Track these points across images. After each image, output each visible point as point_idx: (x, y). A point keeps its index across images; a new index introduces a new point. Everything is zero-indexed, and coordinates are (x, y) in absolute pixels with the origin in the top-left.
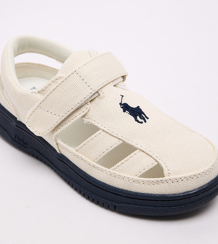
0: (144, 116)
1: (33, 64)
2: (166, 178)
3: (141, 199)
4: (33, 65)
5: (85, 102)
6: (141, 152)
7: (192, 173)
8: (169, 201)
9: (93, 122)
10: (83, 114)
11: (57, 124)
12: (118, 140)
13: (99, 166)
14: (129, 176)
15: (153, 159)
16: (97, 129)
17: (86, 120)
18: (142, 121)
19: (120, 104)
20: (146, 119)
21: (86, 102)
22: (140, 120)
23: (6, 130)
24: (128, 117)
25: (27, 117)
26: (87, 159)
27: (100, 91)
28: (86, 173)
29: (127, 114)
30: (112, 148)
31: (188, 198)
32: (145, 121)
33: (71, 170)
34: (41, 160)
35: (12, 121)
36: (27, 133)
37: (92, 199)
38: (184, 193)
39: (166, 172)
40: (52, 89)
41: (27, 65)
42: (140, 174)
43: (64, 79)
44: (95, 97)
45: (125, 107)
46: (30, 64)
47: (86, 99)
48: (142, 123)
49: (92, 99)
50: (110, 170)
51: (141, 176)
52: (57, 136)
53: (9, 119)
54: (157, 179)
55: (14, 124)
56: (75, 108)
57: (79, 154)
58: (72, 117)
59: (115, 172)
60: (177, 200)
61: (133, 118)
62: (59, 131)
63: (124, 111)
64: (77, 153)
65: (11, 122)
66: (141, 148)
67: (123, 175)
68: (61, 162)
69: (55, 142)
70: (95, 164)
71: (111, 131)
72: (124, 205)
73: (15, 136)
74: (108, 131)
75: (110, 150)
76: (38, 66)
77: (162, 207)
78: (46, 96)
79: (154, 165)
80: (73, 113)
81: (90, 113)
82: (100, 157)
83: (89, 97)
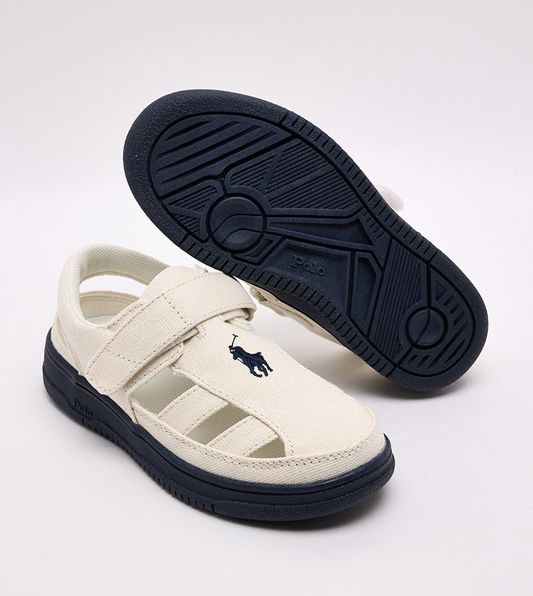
0: (266, 367)
1: (117, 294)
2: (288, 457)
3: (250, 493)
4: (117, 296)
5: (175, 341)
6: (254, 419)
7: (327, 452)
8: (292, 495)
9: (186, 373)
10: (172, 361)
11: (131, 375)
12: (221, 401)
13: (190, 440)
14: (232, 455)
15: (270, 430)
16: (191, 384)
17: (176, 371)
18: (263, 373)
19: (231, 347)
20: (268, 371)
21: (178, 343)
22: (259, 372)
23: (62, 393)
24: (240, 367)
25: (89, 364)
26: (173, 430)
28: (172, 453)
29: (239, 363)
30: (211, 412)
31: (321, 491)
32: (266, 375)
33: (152, 450)
34: (113, 441)
35: (70, 376)
36: (92, 396)
37: (180, 496)
38: (314, 483)
39: (287, 449)
40: (126, 321)
41: (106, 295)
42: (250, 452)
43: (145, 306)
44: (191, 335)
45: (238, 352)
46: (112, 293)
47: (177, 337)
48: (261, 376)
49: (187, 338)
50: (207, 446)
51: (251, 456)
52: (132, 395)
53: (68, 374)
54: (273, 459)
55: (73, 381)
56: (159, 351)
57: (162, 423)
58: (154, 366)
59: (213, 449)
60: (305, 494)
61: (248, 369)
62: (135, 387)
63: (235, 358)
64: (160, 421)
65: (69, 378)
66: (254, 413)
67: (224, 453)
68: (138, 438)
69: (129, 405)
70: (184, 437)
71: (212, 386)
72: (225, 502)
73: (75, 402)
74: (207, 387)
75: (208, 415)
76: (124, 297)
77: (282, 505)
78: (118, 331)
79: (271, 439)
80: (156, 358)
81: (182, 360)
82: (193, 427)
83: (181, 334)
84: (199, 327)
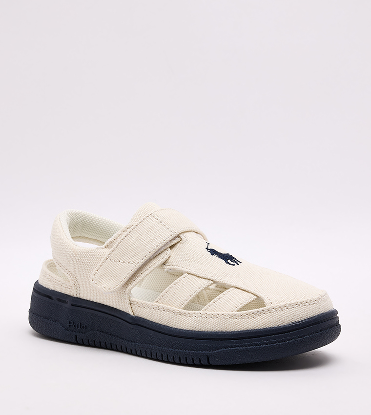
0: (236, 261)
2: (267, 307)
6: (236, 289)
7: (298, 300)
9: (176, 268)
10: (163, 260)
11: (131, 273)
12: (207, 281)
13: (185, 311)
14: (223, 313)
15: (250, 294)
17: (166, 268)
18: (234, 263)
19: (207, 249)
20: (239, 263)
21: (165, 248)
22: (232, 263)
24: (217, 259)
25: (93, 273)
27: (182, 235)
30: (201, 289)
39: (267, 301)
44: (175, 242)
45: (213, 252)
47: (166, 241)
48: (234, 265)
49: (172, 244)
50: (201, 312)
51: (239, 310)
54: (257, 310)
55: (68, 304)
56: (153, 252)
58: (149, 265)
62: (134, 284)
65: (64, 304)
66: (235, 285)
67: (216, 313)
69: (128, 302)
70: (180, 310)
72: (219, 351)
73: (70, 322)
75: (198, 291)
79: (252, 299)
81: (170, 259)
82: (187, 302)
84: (182, 236)
